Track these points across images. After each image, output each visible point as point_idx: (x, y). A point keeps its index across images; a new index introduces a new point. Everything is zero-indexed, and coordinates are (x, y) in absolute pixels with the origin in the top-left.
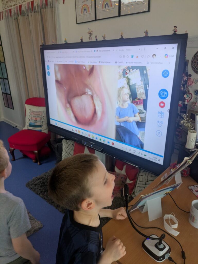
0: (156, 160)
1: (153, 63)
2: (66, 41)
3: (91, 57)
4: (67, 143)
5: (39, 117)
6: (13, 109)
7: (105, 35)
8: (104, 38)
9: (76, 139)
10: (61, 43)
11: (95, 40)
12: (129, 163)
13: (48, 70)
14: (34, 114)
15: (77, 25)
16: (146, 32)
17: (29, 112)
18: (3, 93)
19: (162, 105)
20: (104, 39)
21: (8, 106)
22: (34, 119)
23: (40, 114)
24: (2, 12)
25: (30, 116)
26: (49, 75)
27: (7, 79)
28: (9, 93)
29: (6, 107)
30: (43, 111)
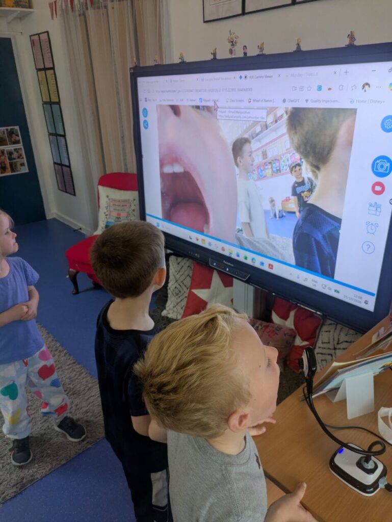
0: (360, 302)
1: (362, 101)
2: (181, 58)
3: (233, 90)
4: (178, 264)
5: (124, 210)
6: (75, 195)
7: (263, 43)
8: (262, 51)
9: (196, 255)
10: (172, 63)
11: (242, 55)
12: (302, 306)
13: (145, 117)
14: (115, 205)
15: (205, 24)
16: (351, 37)
17: (107, 202)
18: (55, 163)
19: (378, 188)
20: (261, 53)
21: (65, 190)
22: (115, 214)
23: (126, 206)
24: (55, 2)
25: (108, 209)
26: (146, 128)
27: (64, 136)
28: (67, 164)
29: (61, 190)
30: (132, 199)
